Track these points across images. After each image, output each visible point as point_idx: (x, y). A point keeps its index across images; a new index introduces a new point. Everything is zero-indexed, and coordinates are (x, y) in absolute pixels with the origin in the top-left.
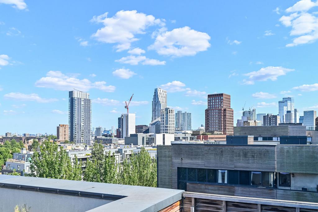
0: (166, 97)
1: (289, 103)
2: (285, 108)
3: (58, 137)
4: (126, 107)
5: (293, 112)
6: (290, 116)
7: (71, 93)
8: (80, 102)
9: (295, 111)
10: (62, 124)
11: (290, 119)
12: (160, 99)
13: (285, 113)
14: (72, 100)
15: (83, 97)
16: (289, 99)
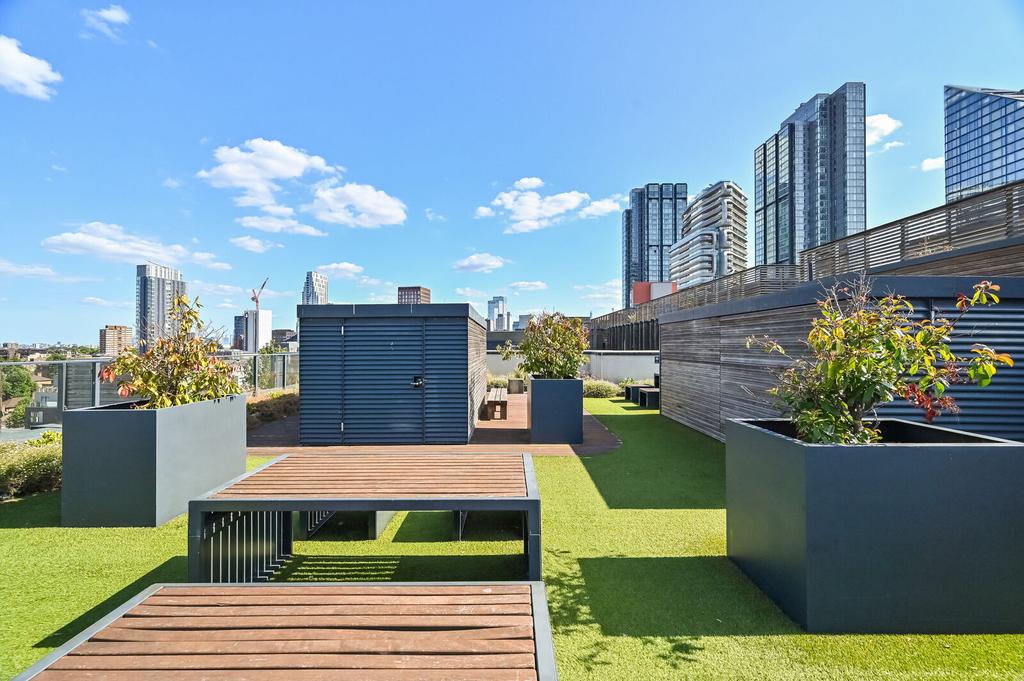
0: (326, 287)
1: (501, 303)
2: (496, 310)
3: (103, 349)
4: (253, 299)
5: (505, 316)
6: (502, 321)
7: (142, 269)
8: (163, 285)
9: (509, 314)
10: (112, 324)
11: (502, 326)
12: (317, 289)
13: (496, 317)
14: (144, 283)
15: (169, 277)
16: (501, 298)
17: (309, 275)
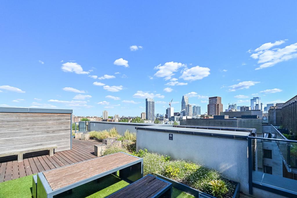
0: (188, 100)
1: (257, 100)
2: (255, 103)
3: (141, 118)
4: (169, 105)
7: (146, 99)
8: (150, 103)
9: (262, 104)
10: (143, 112)
11: (258, 109)
12: (185, 101)
13: (255, 105)
14: (147, 102)
15: (151, 101)
16: (258, 98)
17: (183, 97)
